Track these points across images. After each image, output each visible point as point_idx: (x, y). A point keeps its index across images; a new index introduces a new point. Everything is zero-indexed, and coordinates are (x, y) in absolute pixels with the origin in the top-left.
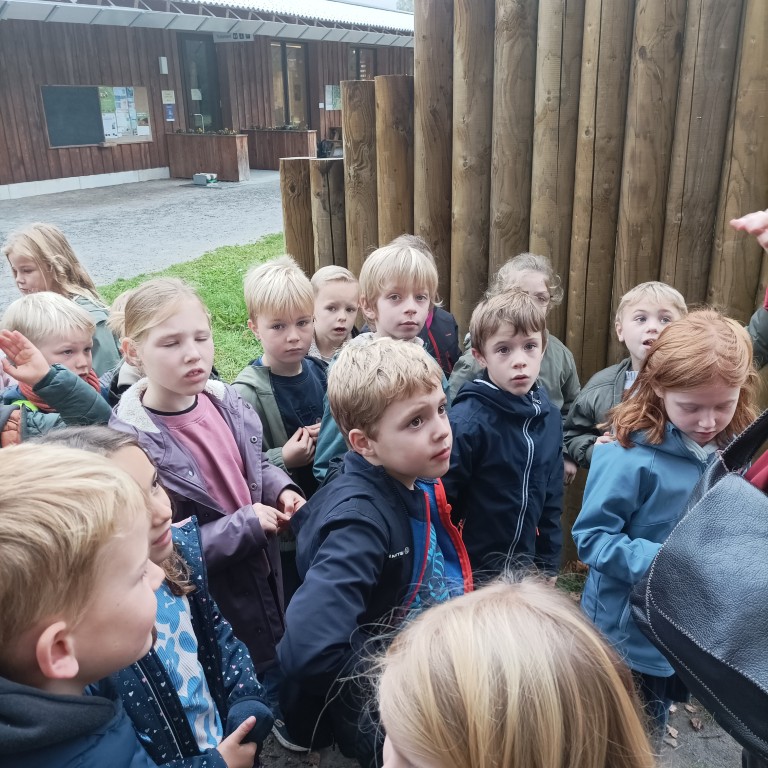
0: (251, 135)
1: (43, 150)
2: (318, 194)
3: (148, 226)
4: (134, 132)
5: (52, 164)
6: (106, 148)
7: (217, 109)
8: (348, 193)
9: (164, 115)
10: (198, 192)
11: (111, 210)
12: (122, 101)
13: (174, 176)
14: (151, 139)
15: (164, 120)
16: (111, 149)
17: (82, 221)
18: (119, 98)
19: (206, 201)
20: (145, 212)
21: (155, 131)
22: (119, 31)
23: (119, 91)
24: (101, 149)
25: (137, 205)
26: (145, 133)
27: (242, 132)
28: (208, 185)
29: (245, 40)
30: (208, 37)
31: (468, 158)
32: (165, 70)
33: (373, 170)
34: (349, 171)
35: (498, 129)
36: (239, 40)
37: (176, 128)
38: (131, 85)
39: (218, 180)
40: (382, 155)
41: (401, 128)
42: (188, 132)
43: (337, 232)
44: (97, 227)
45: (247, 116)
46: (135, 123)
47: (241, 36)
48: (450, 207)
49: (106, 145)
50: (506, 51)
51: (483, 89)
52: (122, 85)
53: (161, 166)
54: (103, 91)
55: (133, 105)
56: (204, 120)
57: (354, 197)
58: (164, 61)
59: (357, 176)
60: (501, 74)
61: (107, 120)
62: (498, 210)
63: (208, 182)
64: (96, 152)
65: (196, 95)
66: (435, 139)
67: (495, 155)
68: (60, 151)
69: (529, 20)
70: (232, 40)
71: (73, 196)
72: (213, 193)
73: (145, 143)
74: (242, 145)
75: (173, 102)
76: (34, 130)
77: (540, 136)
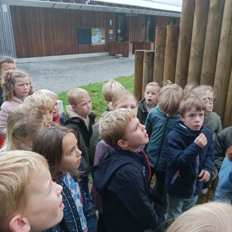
0: (134, 43)
1: (75, 46)
2: (146, 62)
3: (100, 69)
4: (100, 42)
5: (77, 50)
6: (92, 46)
7: (125, 36)
8: (155, 62)
9: (109, 37)
10: (116, 60)
11: (91, 64)
12: (98, 33)
13: (110, 55)
14: (104, 44)
15: (109, 38)
16: (93, 46)
17: (82, 66)
18: (97, 32)
19: (118, 62)
20: (100, 65)
21: (106, 42)
22: (99, 12)
23: (97, 30)
24: (90, 46)
25: (98, 63)
26: (103, 42)
27: (131, 43)
28: (119, 58)
29: (135, 15)
30: (124, 14)
31: (195, 53)
32: (111, 24)
33: (164, 55)
34: (156, 55)
35: (207, 43)
36: (133, 15)
37: (112, 41)
38: (101, 28)
39: (122, 56)
40: (167, 50)
41: (174, 42)
42: (115, 42)
43: (150, 74)
44: (86, 69)
45: (133, 38)
46: (101, 39)
47: (134, 14)
48: (188, 68)
49: (92, 45)
50: (212, 18)
51: (203, 30)
52: (98, 28)
53: (107, 51)
54: (93, 30)
55: (101, 34)
56: (120, 39)
57: (157, 63)
58: (111, 21)
59: (158, 57)
60: (209, 25)
61: (93, 38)
62: (204, 70)
63: (119, 57)
64: (89, 47)
65: (119, 31)
66: (185, 46)
67: (205, 52)
68: (79, 46)
69: (221, 8)
70: (131, 15)
71: (81, 59)
72: (120, 60)
73: (103, 45)
74: (131, 46)
75: (112, 33)
76: (73, 40)
77: (221, 46)
